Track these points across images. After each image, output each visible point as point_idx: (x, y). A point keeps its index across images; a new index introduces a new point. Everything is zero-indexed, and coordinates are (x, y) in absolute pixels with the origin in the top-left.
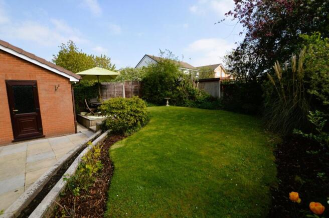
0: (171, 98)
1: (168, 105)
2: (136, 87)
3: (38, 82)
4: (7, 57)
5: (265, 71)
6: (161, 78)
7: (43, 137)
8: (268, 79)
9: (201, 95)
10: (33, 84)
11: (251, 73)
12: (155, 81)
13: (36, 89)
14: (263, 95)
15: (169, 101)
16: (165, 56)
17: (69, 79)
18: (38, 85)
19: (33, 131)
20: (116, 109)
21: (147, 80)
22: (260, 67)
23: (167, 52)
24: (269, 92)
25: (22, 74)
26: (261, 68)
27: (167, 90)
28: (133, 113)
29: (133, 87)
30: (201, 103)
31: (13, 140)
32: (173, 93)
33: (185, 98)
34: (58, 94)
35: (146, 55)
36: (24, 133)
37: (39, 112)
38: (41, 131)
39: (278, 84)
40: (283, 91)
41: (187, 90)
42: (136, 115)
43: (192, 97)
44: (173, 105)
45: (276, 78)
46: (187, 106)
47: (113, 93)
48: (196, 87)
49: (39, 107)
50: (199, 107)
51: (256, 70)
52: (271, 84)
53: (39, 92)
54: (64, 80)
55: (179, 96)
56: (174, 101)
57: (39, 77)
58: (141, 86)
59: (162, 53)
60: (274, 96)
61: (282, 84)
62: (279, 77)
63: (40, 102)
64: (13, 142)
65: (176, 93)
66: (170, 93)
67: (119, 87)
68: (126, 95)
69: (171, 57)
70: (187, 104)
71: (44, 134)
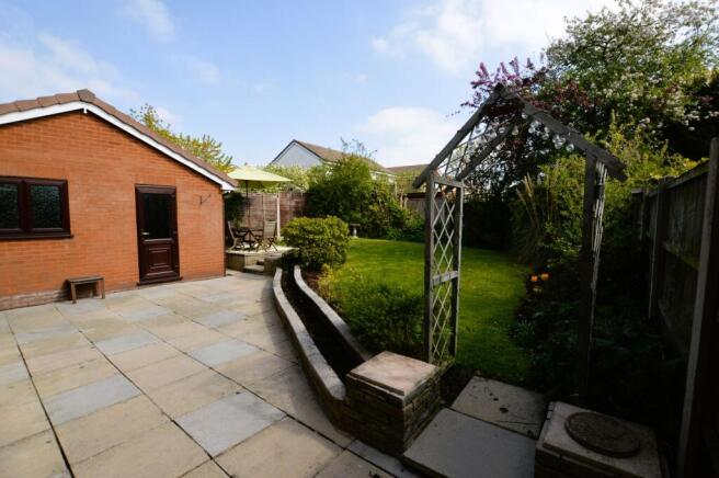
0: (362, 224)
1: (355, 237)
2: (298, 203)
3: (178, 190)
4: (139, 148)
5: (513, 184)
6: (347, 188)
7: (180, 279)
8: (517, 197)
9: (412, 219)
10: (171, 192)
11: (493, 187)
12: (335, 193)
13: (175, 199)
14: (511, 219)
15: (358, 229)
16: (349, 151)
17: (219, 186)
18: (178, 194)
19: (166, 269)
20: (314, 233)
21: (318, 192)
22: (506, 177)
24: (519, 214)
25: (158, 176)
26: (508, 179)
27: (354, 210)
28: (334, 241)
29: (293, 204)
30: (414, 233)
31: (138, 281)
32: (363, 216)
33: (386, 224)
34: (204, 210)
35: (294, 141)
36: (153, 271)
37: (176, 237)
38: (177, 270)
39: (529, 204)
40: (536, 214)
41: (390, 211)
42: (339, 244)
43: (398, 222)
44: (364, 237)
45: (526, 196)
46: (391, 238)
47: (259, 213)
48: (403, 206)
49: (176, 229)
50: (411, 241)
51: (501, 182)
52: (521, 203)
53: (179, 204)
54: (213, 188)
55: (373, 222)
56: (366, 231)
57: (180, 181)
58: (306, 202)
60: (526, 219)
61: (534, 204)
64: (138, 285)
65: (369, 217)
66: (359, 215)
67: (271, 203)
68: (281, 216)
69: (359, 153)
70: (390, 234)
71: (181, 275)
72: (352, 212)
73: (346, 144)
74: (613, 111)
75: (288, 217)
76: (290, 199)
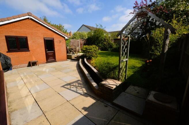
0: (102, 47)
1: (100, 51)
2: (85, 42)
5: (144, 36)
6: (98, 38)
7: (56, 61)
8: (144, 40)
9: (115, 46)
10: (53, 39)
11: (138, 37)
12: (94, 39)
13: (54, 41)
14: (143, 46)
15: (100, 48)
16: (98, 27)
17: (64, 37)
19: (53, 59)
20: (89, 50)
21: (90, 39)
22: (142, 34)
23: (99, 25)
24: (145, 44)
25: (49, 35)
28: (94, 52)
29: (83, 42)
30: (115, 49)
32: (102, 45)
34: (61, 44)
35: (83, 25)
36: (50, 59)
37: (54, 51)
38: (55, 59)
40: (150, 44)
41: (109, 44)
42: (96, 52)
44: (102, 51)
47: (75, 44)
48: (113, 42)
49: (54, 49)
51: (140, 35)
53: (55, 42)
56: (103, 49)
57: (55, 36)
59: (97, 25)
60: (147, 46)
62: (148, 39)
63: (55, 47)
64: (46, 63)
65: (103, 45)
66: (101, 45)
67: (78, 42)
68: (80, 45)
69: (101, 28)
70: (109, 50)
71: (56, 60)
74: (174, 14)
75: (82, 45)
76: (83, 41)
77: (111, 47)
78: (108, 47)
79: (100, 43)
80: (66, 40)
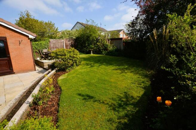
0: (94, 49)
1: (92, 54)
2: (72, 42)
3: (7, 38)
5: (148, 34)
6: (88, 37)
8: (149, 39)
9: (111, 48)
10: (4, 39)
11: (140, 36)
12: (84, 39)
14: (147, 48)
15: (93, 51)
19: (7, 70)
20: (61, 55)
21: (79, 38)
22: (146, 32)
23: (91, 21)
24: (150, 46)
28: (71, 58)
30: (111, 52)
32: (95, 46)
34: (21, 46)
35: (78, 22)
37: (9, 57)
39: (155, 42)
40: (157, 46)
41: (103, 45)
44: (95, 54)
47: (57, 46)
48: (108, 43)
49: (9, 54)
51: (143, 34)
52: (151, 42)
53: (9, 44)
54: (25, 37)
57: (7, 35)
61: (157, 42)
62: (156, 38)
63: (10, 51)
65: (97, 47)
66: (93, 46)
68: (66, 47)
69: (93, 24)
70: (103, 53)
71: (14, 72)
72: (91, 45)
73: (87, 21)
74: (191, 4)
75: (69, 47)
76: (69, 41)
77: (106, 49)
78: (102, 49)
79: (91, 44)
80: (31, 40)
